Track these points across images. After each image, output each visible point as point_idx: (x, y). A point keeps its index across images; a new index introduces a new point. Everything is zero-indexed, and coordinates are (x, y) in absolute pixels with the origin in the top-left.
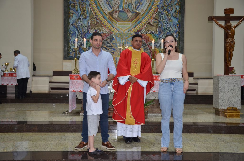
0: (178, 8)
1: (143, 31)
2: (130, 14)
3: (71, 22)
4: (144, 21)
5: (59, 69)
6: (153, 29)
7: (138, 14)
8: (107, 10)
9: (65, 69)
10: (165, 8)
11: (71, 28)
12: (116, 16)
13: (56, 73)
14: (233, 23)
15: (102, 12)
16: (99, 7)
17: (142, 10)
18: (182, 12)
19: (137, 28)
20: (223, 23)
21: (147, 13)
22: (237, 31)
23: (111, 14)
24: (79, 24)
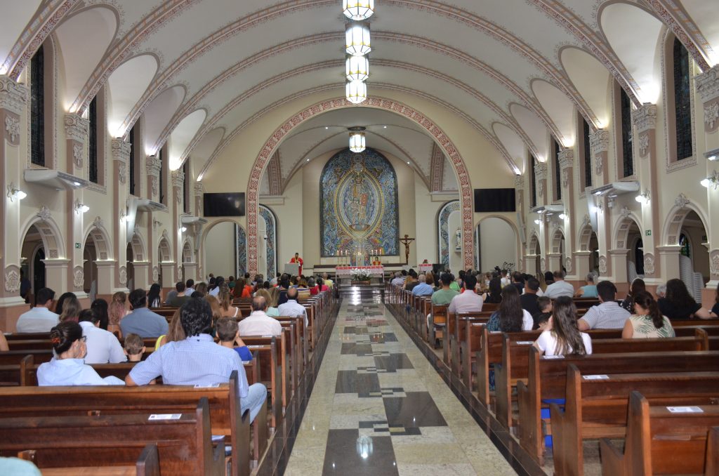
0: (395, 221)
1: (372, 237)
2: (363, 226)
3: (325, 233)
4: (373, 230)
5: (317, 264)
6: (379, 236)
7: (368, 226)
8: (348, 224)
9: (322, 264)
10: (386, 221)
11: (325, 236)
12: (354, 227)
13: (316, 267)
14: (408, 241)
15: (345, 226)
16: (343, 223)
17: (371, 223)
18: (397, 224)
19: (367, 236)
20: (404, 241)
21: (374, 225)
22: (410, 245)
23: (351, 226)
24: (330, 233)
